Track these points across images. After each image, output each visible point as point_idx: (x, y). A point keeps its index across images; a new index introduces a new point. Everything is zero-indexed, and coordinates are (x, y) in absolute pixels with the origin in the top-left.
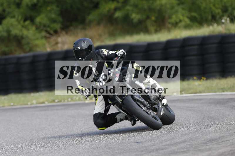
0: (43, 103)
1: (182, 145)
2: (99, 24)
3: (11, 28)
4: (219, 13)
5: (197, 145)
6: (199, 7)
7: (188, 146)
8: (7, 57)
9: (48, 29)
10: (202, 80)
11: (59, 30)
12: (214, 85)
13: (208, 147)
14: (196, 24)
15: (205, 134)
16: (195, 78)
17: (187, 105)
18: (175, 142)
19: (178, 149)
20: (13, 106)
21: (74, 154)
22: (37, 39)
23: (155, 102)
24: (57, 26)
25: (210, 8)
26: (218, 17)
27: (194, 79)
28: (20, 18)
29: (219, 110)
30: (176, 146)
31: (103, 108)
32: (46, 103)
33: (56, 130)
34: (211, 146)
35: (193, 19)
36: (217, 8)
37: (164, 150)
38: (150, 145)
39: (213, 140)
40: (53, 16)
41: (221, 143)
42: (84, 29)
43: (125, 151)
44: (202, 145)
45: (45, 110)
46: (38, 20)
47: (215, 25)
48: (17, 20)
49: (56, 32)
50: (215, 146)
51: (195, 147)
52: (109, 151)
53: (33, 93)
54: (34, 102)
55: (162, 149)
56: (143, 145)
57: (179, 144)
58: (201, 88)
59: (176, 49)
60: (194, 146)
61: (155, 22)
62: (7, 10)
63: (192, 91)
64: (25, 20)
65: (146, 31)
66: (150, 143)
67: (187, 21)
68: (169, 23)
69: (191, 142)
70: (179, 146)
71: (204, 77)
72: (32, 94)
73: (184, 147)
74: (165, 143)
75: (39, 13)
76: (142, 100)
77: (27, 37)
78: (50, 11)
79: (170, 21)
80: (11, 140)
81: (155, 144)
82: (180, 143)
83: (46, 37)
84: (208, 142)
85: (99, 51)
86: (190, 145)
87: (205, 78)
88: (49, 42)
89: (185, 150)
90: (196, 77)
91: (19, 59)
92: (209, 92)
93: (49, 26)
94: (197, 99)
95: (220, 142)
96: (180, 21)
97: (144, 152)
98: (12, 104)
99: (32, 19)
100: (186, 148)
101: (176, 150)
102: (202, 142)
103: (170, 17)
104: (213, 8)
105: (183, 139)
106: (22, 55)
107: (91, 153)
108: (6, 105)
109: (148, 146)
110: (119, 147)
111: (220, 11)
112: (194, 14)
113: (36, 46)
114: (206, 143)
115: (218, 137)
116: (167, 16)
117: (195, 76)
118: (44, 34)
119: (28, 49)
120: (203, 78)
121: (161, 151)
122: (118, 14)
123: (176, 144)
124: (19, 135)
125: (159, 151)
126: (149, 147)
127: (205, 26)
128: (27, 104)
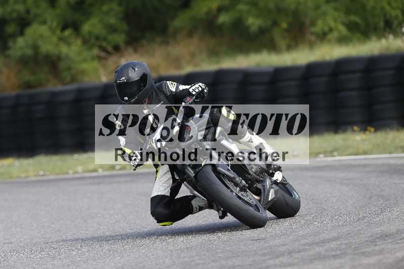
0: (95, 171)
1: (333, 245)
2: (190, 34)
3: (40, 43)
4: (397, 17)
5: (359, 244)
6: (363, 7)
7: (343, 246)
8: (33, 91)
9: (104, 44)
10: (367, 133)
11: (122, 45)
12: (388, 141)
13: (377, 248)
14: (358, 35)
15: (373, 226)
16: (356, 128)
17: (342, 175)
18: (321, 239)
19: (326, 251)
20: (43, 176)
21: (147, 259)
22: (85, 60)
23: (258, 177)
24: (119, 39)
25: (383, 9)
26: (395, 23)
27: (354, 131)
28: (55, 24)
29: (396, 184)
30: (323, 246)
31: (168, 187)
32: (100, 171)
33: (117, 217)
34: (382, 246)
35: (352, 27)
36: (393, 8)
37: (302, 253)
38: (278, 244)
39: (386, 236)
40: (113, 21)
41: (400, 241)
42: (166, 43)
43: (234, 255)
44: (368, 245)
45: (99, 184)
46: (86, 28)
47: (391, 37)
48: (50, 28)
49: (117, 49)
50: (389, 246)
51: (355, 248)
52: (207, 254)
53: (76, 154)
54: (80, 169)
55: (299, 252)
56: (267, 245)
57: (328, 243)
58: (366, 146)
59: (324, 79)
60: (353, 247)
61: (288, 31)
62: (34, 11)
63: (351, 150)
64: (64, 28)
65: (272, 47)
66: (278, 241)
67: (343, 29)
68: (312, 33)
69: (349, 240)
70: (328, 246)
71: (372, 127)
72: (76, 156)
73: (337, 248)
74: (303, 242)
75: (88, 15)
76: (231, 174)
77: (67, 57)
78: (107, 13)
79: (314, 29)
80: (39, 234)
81: (287, 243)
82: (330, 240)
83: (99, 58)
84: (378, 240)
85: (161, 86)
86: (346, 244)
87: (372, 130)
88: (104, 67)
89: (339, 252)
90: (358, 127)
91: (54, 94)
92: (380, 153)
93: (105, 39)
94: (359, 166)
95: (397, 240)
96: (331, 30)
97: (268, 257)
98: (41, 173)
99: (76, 27)
100: (340, 250)
101: (323, 253)
102: (367, 239)
103: (313, 24)
104: (387, 8)
105: (334, 234)
106: (59, 88)
107: (176, 257)
108: (31, 174)
109: (275, 246)
110: (224, 247)
111: (399, 13)
112: (354, 18)
113: (83, 72)
114: (373, 241)
115: (394, 231)
116: (308, 22)
117: (355, 126)
118: (96, 51)
119: (68, 79)
120: (369, 128)
121: (296, 255)
122: (223, 18)
123: (323, 242)
124: (53, 226)
125: (293, 254)
126: (277, 247)
127: (374, 38)
128: (68, 173)
